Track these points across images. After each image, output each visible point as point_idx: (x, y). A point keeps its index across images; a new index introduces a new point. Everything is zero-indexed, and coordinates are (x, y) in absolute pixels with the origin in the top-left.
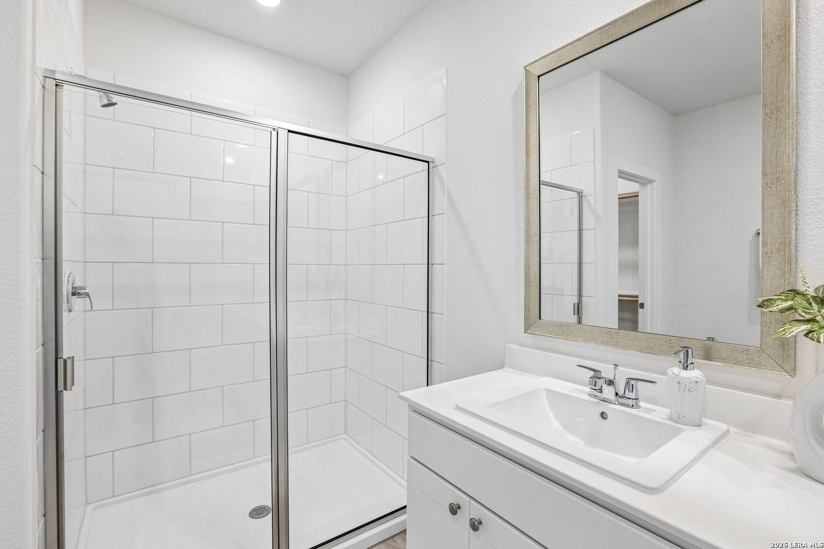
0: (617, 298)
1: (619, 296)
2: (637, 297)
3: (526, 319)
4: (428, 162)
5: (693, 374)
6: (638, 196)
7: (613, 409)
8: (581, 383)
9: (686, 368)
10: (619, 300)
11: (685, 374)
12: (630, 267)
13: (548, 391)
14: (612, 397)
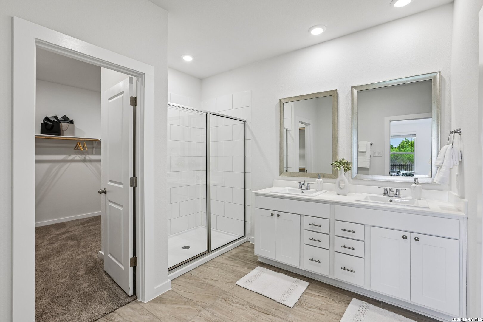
0: (299, 169)
1: (300, 168)
2: (305, 168)
3: (280, 172)
4: (244, 121)
5: (321, 180)
6: (305, 129)
7: (305, 191)
8: (296, 187)
9: (319, 179)
10: (300, 170)
11: (319, 180)
12: (303, 157)
13: (288, 189)
14: (304, 188)
